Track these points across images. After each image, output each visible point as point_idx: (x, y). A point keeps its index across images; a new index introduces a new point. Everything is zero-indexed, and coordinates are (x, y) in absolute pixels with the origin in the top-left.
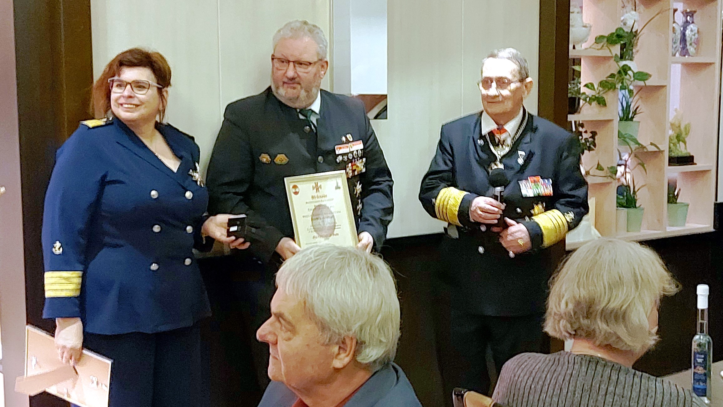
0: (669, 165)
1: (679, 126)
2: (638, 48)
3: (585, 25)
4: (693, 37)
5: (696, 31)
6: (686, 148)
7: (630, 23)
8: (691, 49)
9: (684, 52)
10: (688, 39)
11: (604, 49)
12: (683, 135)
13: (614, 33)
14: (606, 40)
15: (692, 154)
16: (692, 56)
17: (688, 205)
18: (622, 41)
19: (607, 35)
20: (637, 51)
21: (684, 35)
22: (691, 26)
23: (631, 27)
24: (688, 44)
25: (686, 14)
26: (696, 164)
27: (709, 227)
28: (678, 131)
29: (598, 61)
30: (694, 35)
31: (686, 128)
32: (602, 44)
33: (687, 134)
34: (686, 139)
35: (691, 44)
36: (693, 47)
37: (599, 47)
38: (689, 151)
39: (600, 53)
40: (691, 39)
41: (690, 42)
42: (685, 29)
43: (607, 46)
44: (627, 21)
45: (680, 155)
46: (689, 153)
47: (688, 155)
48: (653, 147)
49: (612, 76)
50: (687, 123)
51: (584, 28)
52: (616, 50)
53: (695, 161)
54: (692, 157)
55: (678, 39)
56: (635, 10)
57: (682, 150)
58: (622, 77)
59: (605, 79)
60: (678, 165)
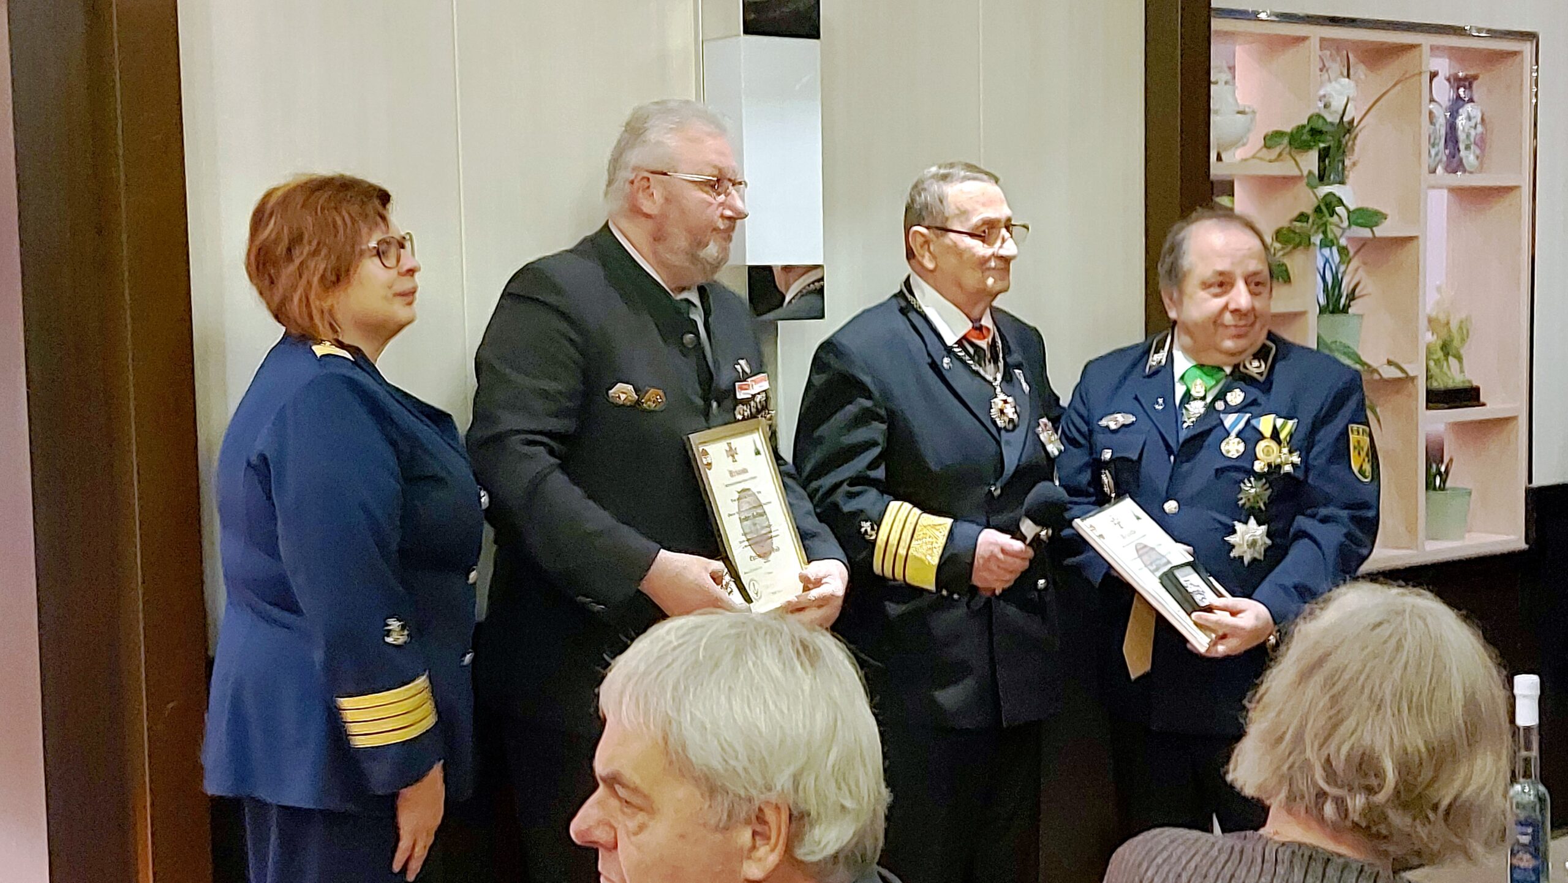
0: (1428, 408)
1: (1448, 323)
2: (1355, 157)
3: (1241, 109)
4: (1473, 132)
5: (1479, 120)
6: (1462, 371)
7: (1338, 104)
8: (1469, 157)
9: (1455, 164)
10: (1462, 136)
11: (1284, 161)
12: (1456, 343)
13: (1303, 127)
14: (1286, 141)
15: (1475, 384)
16: (1471, 173)
17: (1470, 493)
18: (1323, 142)
19: (1288, 130)
20: (1354, 164)
21: (1452, 127)
22: (1469, 107)
23: (1341, 112)
24: (1462, 146)
25: (1457, 82)
26: (1484, 405)
27: (1515, 541)
28: (1444, 334)
29: (1271, 185)
30: (1475, 127)
31: (1461, 328)
32: (1278, 150)
33: (1463, 340)
34: (1462, 352)
35: (1468, 147)
36: (1473, 153)
37: (1274, 158)
38: (1468, 376)
39: (1275, 170)
40: (1468, 136)
41: (1467, 143)
42: (1454, 113)
43: (1290, 154)
44: (1331, 100)
45: (1451, 385)
46: (1470, 382)
47: (1467, 385)
48: (1392, 368)
49: (1302, 217)
50: (1464, 316)
51: (1239, 115)
52: (1310, 161)
53: (1482, 399)
54: (1477, 390)
55: (1440, 137)
56: (1348, 76)
57: (1454, 377)
58: (1324, 219)
59: (1286, 224)
60: (1446, 406)
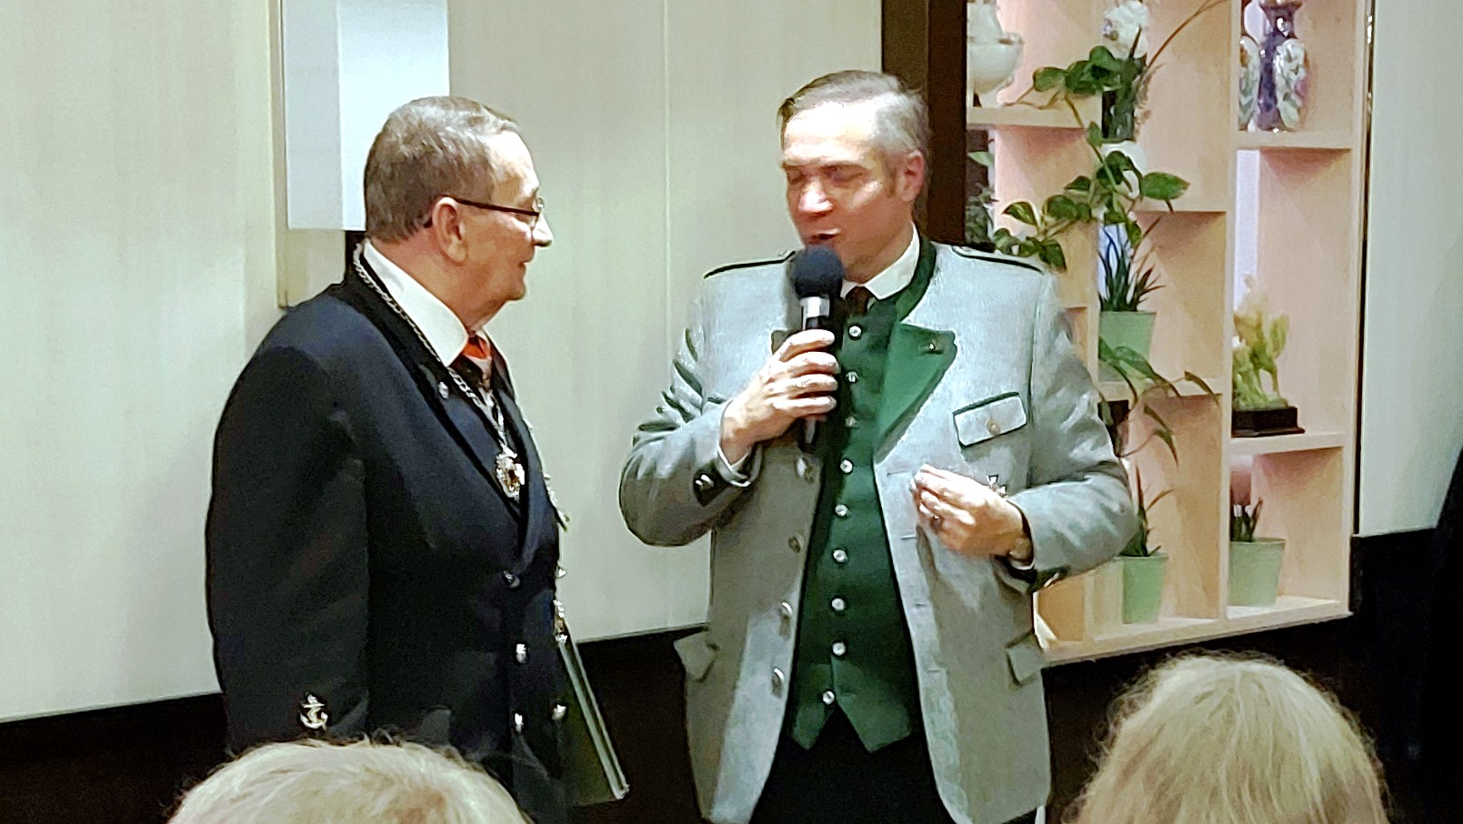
0: (1234, 435)
1: (1259, 326)
2: (1147, 105)
3: (1005, 37)
4: (1293, 77)
5: (1301, 62)
6: (1275, 388)
7: (1127, 35)
8: (1287, 110)
9: (1272, 117)
10: (1279, 81)
11: (1056, 108)
12: (1269, 350)
13: (1084, 63)
14: (1062, 81)
15: (1291, 404)
16: (1288, 130)
17: (1283, 545)
18: (1108, 85)
19: (1065, 68)
20: (1147, 114)
21: (1268, 70)
22: (1288, 44)
23: (1131, 46)
24: (1280, 96)
25: (1274, 11)
26: (1302, 431)
27: (1336, 606)
28: (1254, 339)
29: (1040, 140)
30: (1296, 71)
31: (1274, 332)
32: (1052, 92)
33: (1277, 349)
34: (1277, 362)
35: (1286, 97)
36: (1294, 105)
37: (1045, 103)
38: (1283, 395)
39: (1048, 119)
40: (1288, 82)
41: (1287, 90)
42: (1270, 51)
43: (1066, 99)
44: (1119, 29)
45: (1262, 404)
46: (1286, 403)
47: (1282, 406)
48: (1192, 383)
49: (1081, 183)
50: (1277, 316)
51: (1003, 47)
52: (1091, 109)
53: (1300, 424)
54: (1293, 411)
55: (1253, 82)
57: (1266, 394)
58: (1109, 187)
59: (1061, 192)
60: (1256, 433)
